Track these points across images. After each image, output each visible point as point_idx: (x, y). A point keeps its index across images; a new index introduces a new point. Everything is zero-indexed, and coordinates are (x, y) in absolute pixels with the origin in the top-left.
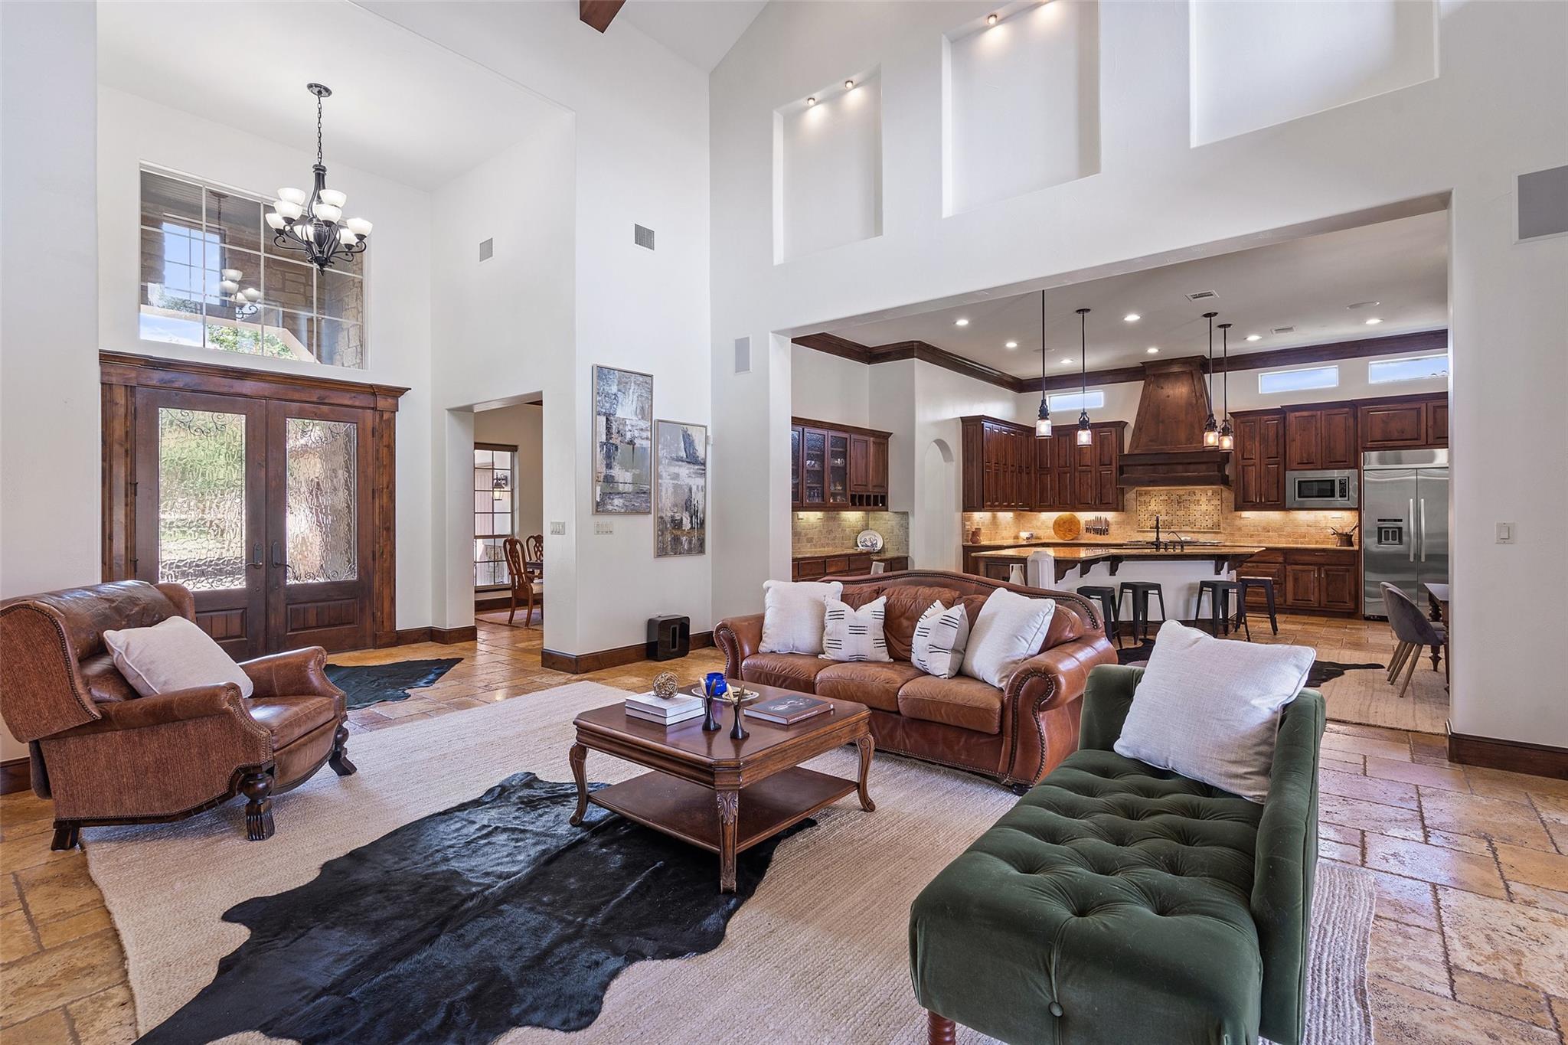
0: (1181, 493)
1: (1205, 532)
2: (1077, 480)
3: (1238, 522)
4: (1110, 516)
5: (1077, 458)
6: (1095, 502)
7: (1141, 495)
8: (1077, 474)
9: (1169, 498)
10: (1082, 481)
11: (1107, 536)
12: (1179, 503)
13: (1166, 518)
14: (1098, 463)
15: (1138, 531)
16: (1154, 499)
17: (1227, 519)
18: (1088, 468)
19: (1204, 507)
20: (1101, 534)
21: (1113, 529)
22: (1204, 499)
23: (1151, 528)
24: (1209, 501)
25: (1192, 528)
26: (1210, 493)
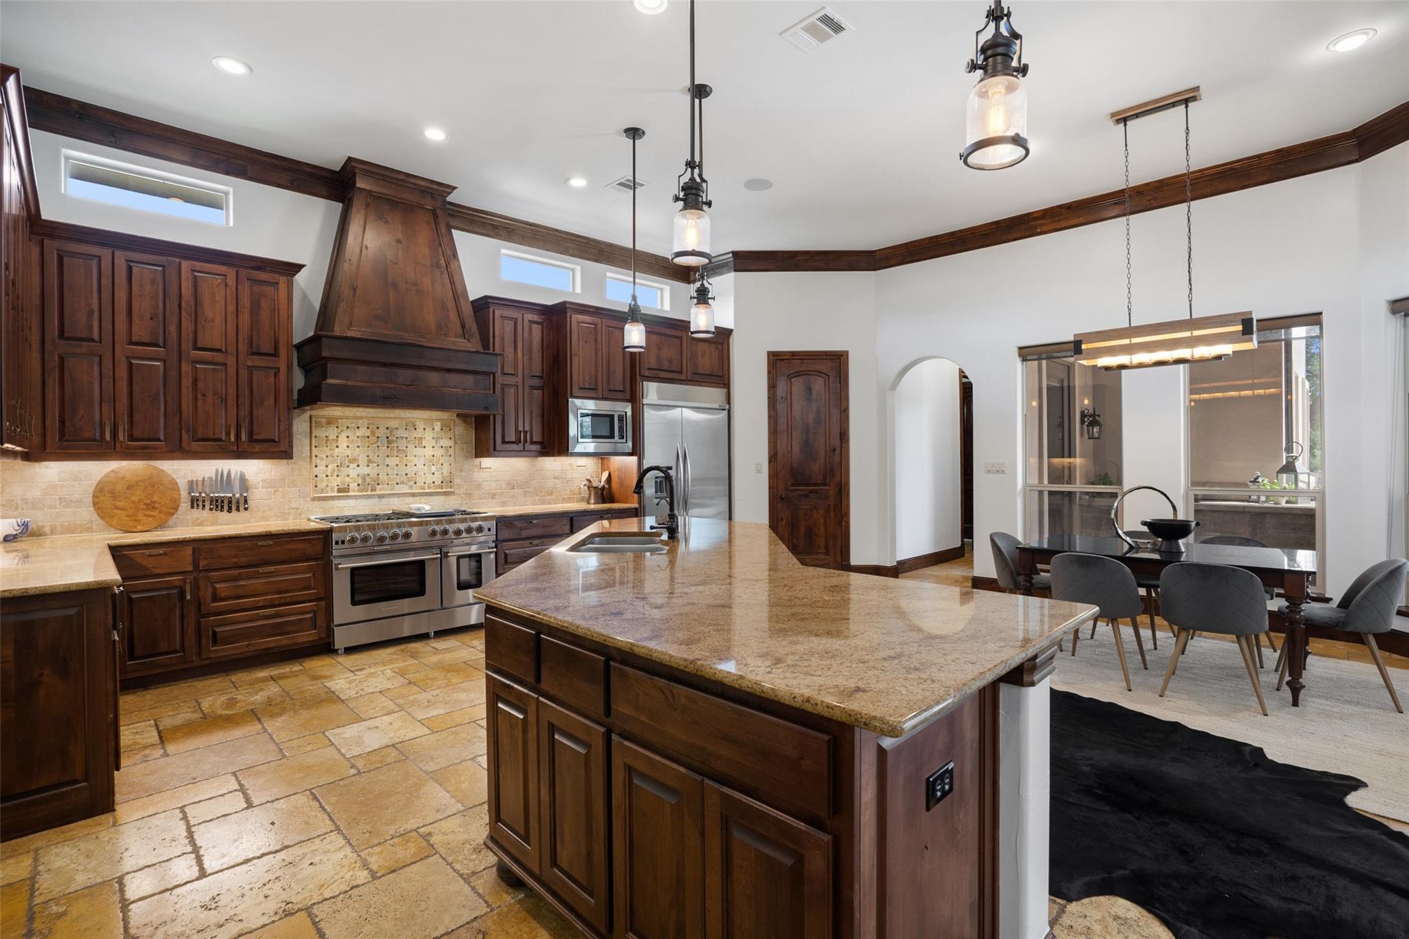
0: (394, 424)
1: (430, 494)
2: (187, 383)
3: (479, 476)
4: (254, 469)
5: (187, 325)
6: (238, 436)
7: (319, 425)
8: (186, 367)
9: (373, 434)
10: (201, 385)
11: (242, 513)
12: (390, 442)
13: (366, 470)
14: (243, 348)
15: (314, 499)
16: (344, 435)
17: (461, 470)
18: (219, 357)
19: (429, 451)
20: (238, 509)
21: (257, 497)
22: (428, 436)
23: (339, 490)
24: (437, 439)
25: (411, 487)
26: (438, 426)
